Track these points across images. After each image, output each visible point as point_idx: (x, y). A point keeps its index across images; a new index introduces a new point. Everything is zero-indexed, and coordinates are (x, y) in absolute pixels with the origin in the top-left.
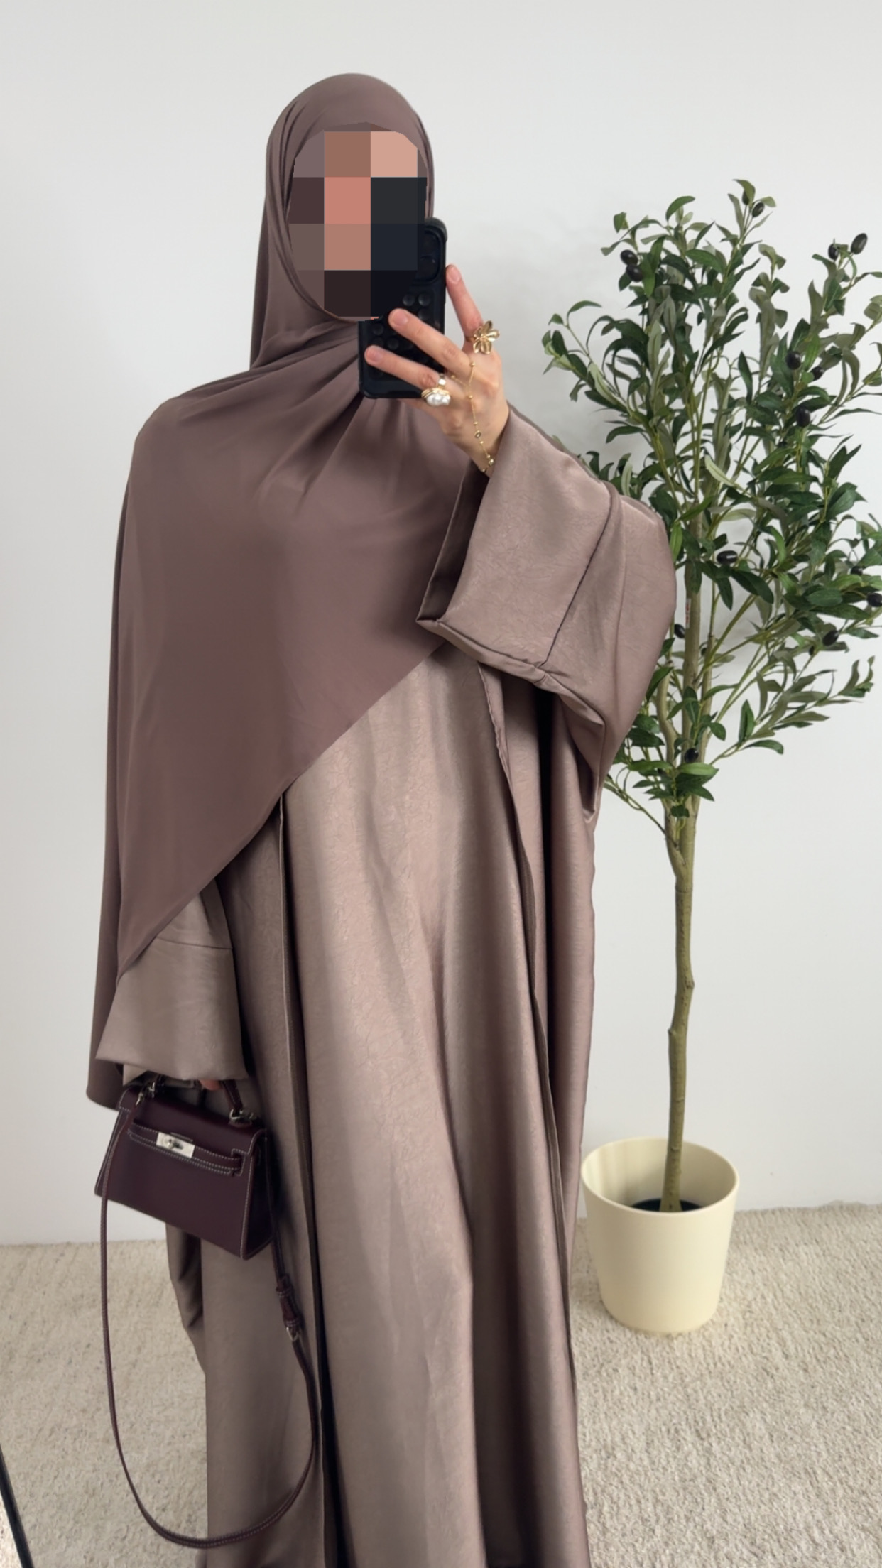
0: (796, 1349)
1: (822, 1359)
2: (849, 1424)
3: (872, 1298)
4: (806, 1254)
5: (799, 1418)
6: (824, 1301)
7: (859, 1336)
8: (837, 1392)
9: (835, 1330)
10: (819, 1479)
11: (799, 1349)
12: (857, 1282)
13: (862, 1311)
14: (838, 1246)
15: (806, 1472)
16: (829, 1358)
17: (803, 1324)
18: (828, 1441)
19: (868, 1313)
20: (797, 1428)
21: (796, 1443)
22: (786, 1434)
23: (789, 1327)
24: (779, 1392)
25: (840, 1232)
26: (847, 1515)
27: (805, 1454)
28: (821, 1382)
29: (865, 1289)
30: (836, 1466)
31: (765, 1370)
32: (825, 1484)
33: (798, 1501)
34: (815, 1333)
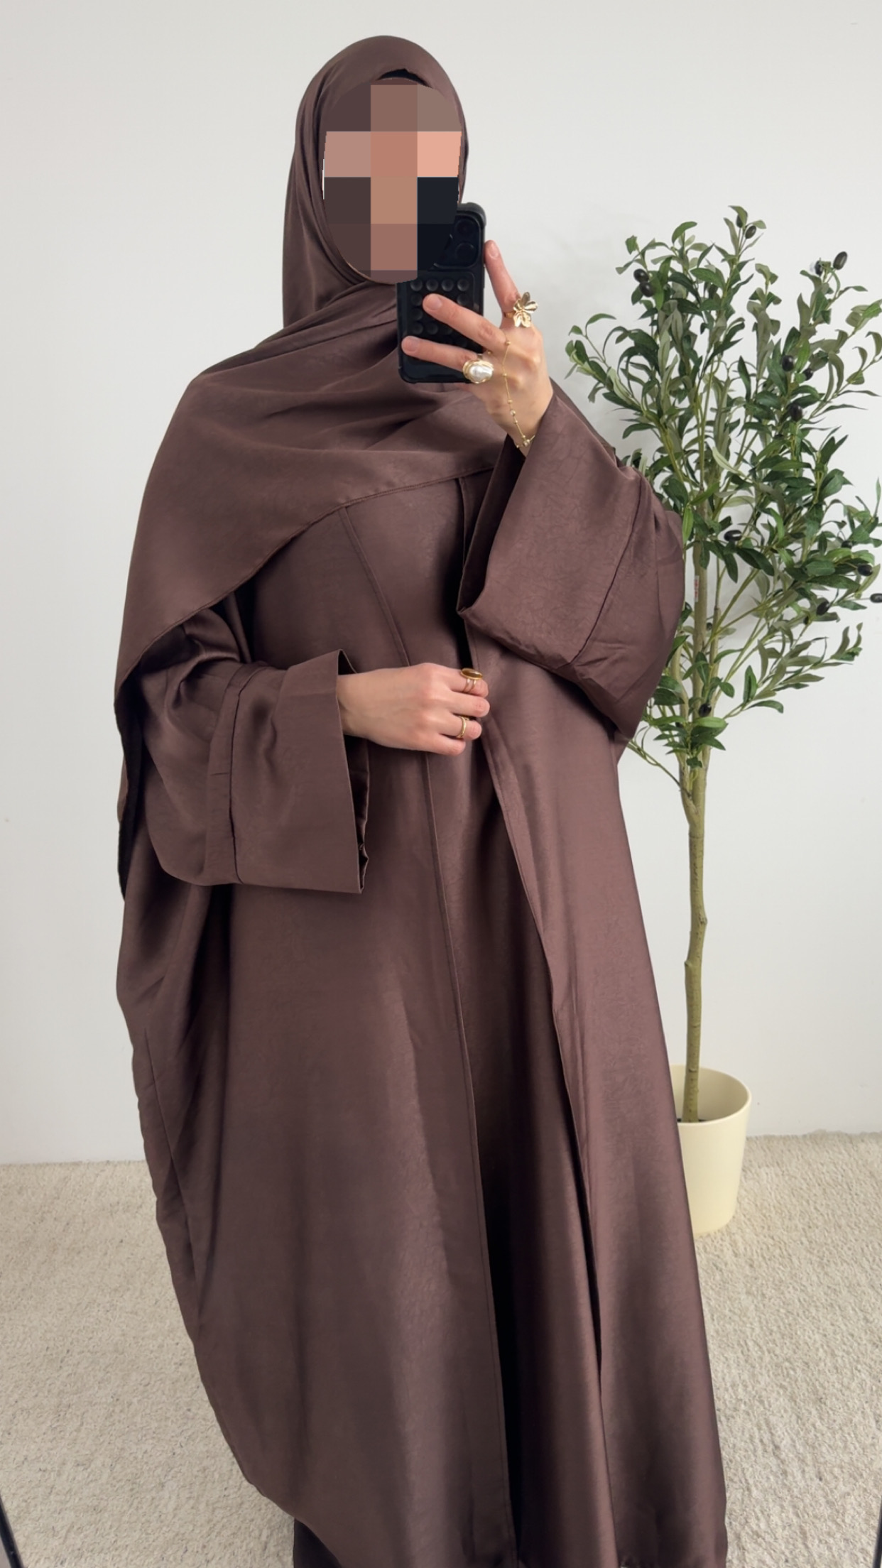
0: (745, 1249)
1: (767, 1257)
2: (783, 1308)
3: (822, 1209)
4: (767, 1174)
5: (740, 1303)
6: (777, 1212)
7: (804, 1239)
8: (777, 1282)
9: (783, 1234)
10: (751, 1349)
11: (748, 1249)
12: (809, 1197)
13: (810, 1219)
14: (796, 1167)
15: (739, 1344)
16: (774, 1256)
17: (755, 1229)
18: (762, 1320)
19: (815, 1221)
20: (736, 1311)
21: (734, 1321)
22: (725, 1316)
23: (742, 1232)
24: (724, 1283)
25: (800, 1157)
26: (769, 1376)
27: (741, 1331)
28: (764, 1274)
29: (815, 1202)
30: (767, 1338)
31: (715, 1265)
32: (754, 1353)
33: (728, 1365)
34: (765, 1237)
